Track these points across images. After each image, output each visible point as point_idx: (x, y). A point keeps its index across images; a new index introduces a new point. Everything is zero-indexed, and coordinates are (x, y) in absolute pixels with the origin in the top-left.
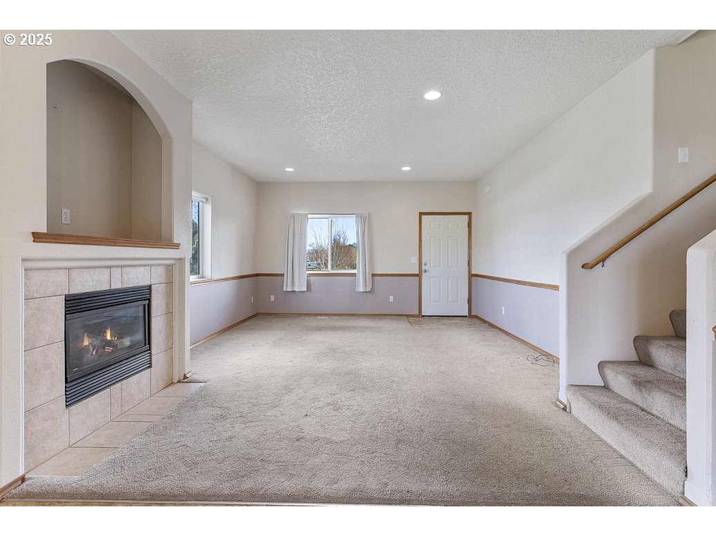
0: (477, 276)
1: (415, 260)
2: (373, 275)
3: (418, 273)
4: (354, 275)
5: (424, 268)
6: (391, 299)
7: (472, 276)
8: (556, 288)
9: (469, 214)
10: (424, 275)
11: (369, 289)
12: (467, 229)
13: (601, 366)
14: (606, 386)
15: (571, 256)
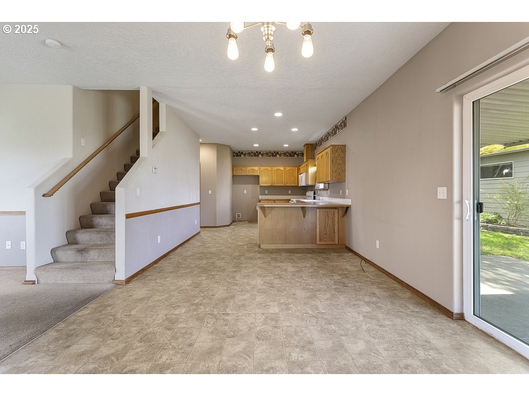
13: (52, 251)
14: (56, 261)
15: (37, 189)
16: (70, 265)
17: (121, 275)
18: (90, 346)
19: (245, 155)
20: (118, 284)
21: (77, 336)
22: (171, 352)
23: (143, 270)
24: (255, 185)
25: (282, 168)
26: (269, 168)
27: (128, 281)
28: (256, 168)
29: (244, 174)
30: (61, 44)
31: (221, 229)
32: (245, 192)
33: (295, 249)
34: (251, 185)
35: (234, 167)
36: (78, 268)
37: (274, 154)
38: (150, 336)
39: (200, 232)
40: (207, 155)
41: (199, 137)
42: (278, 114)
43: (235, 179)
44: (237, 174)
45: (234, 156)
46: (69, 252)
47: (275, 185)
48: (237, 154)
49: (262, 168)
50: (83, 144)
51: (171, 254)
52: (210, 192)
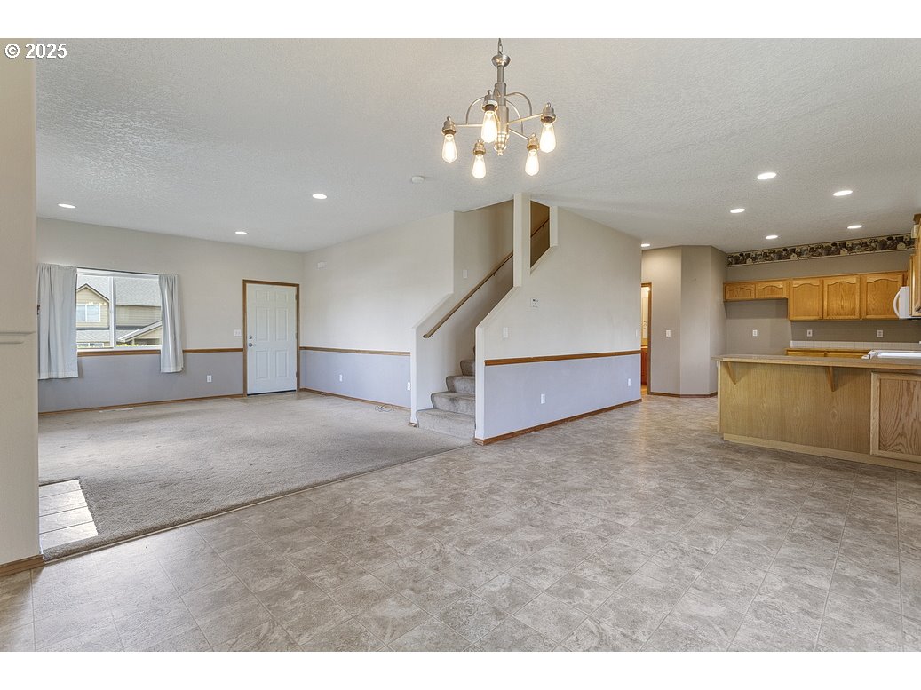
0: (305, 348)
1: (239, 332)
2: (185, 352)
3: (242, 347)
4: (157, 352)
5: (249, 341)
6: (209, 379)
7: (299, 349)
8: (408, 354)
9: (297, 286)
10: (249, 348)
11: (180, 369)
12: (295, 301)
13: (432, 396)
14: (435, 408)
15: (418, 329)
16: (442, 413)
17: (481, 434)
18: (506, 523)
19: (754, 259)
20: (476, 442)
21: (498, 508)
22: (598, 570)
23: (513, 435)
24: (779, 320)
25: (853, 280)
26: (815, 282)
27: (488, 442)
28: (780, 285)
29: (749, 298)
30: (424, 178)
31: (687, 400)
32: (755, 333)
33: (804, 455)
34: (768, 320)
35: (727, 286)
36: (445, 417)
37: (833, 249)
38: (575, 538)
39: (640, 400)
40: (661, 269)
41: (640, 241)
42: (767, 176)
43: (730, 306)
44: (734, 298)
45: (731, 263)
46: (444, 400)
47: (831, 317)
48: (738, 259)
49: (796, 283)
50: (465, 276)
51: (566, 423)
52: (668, 333)
